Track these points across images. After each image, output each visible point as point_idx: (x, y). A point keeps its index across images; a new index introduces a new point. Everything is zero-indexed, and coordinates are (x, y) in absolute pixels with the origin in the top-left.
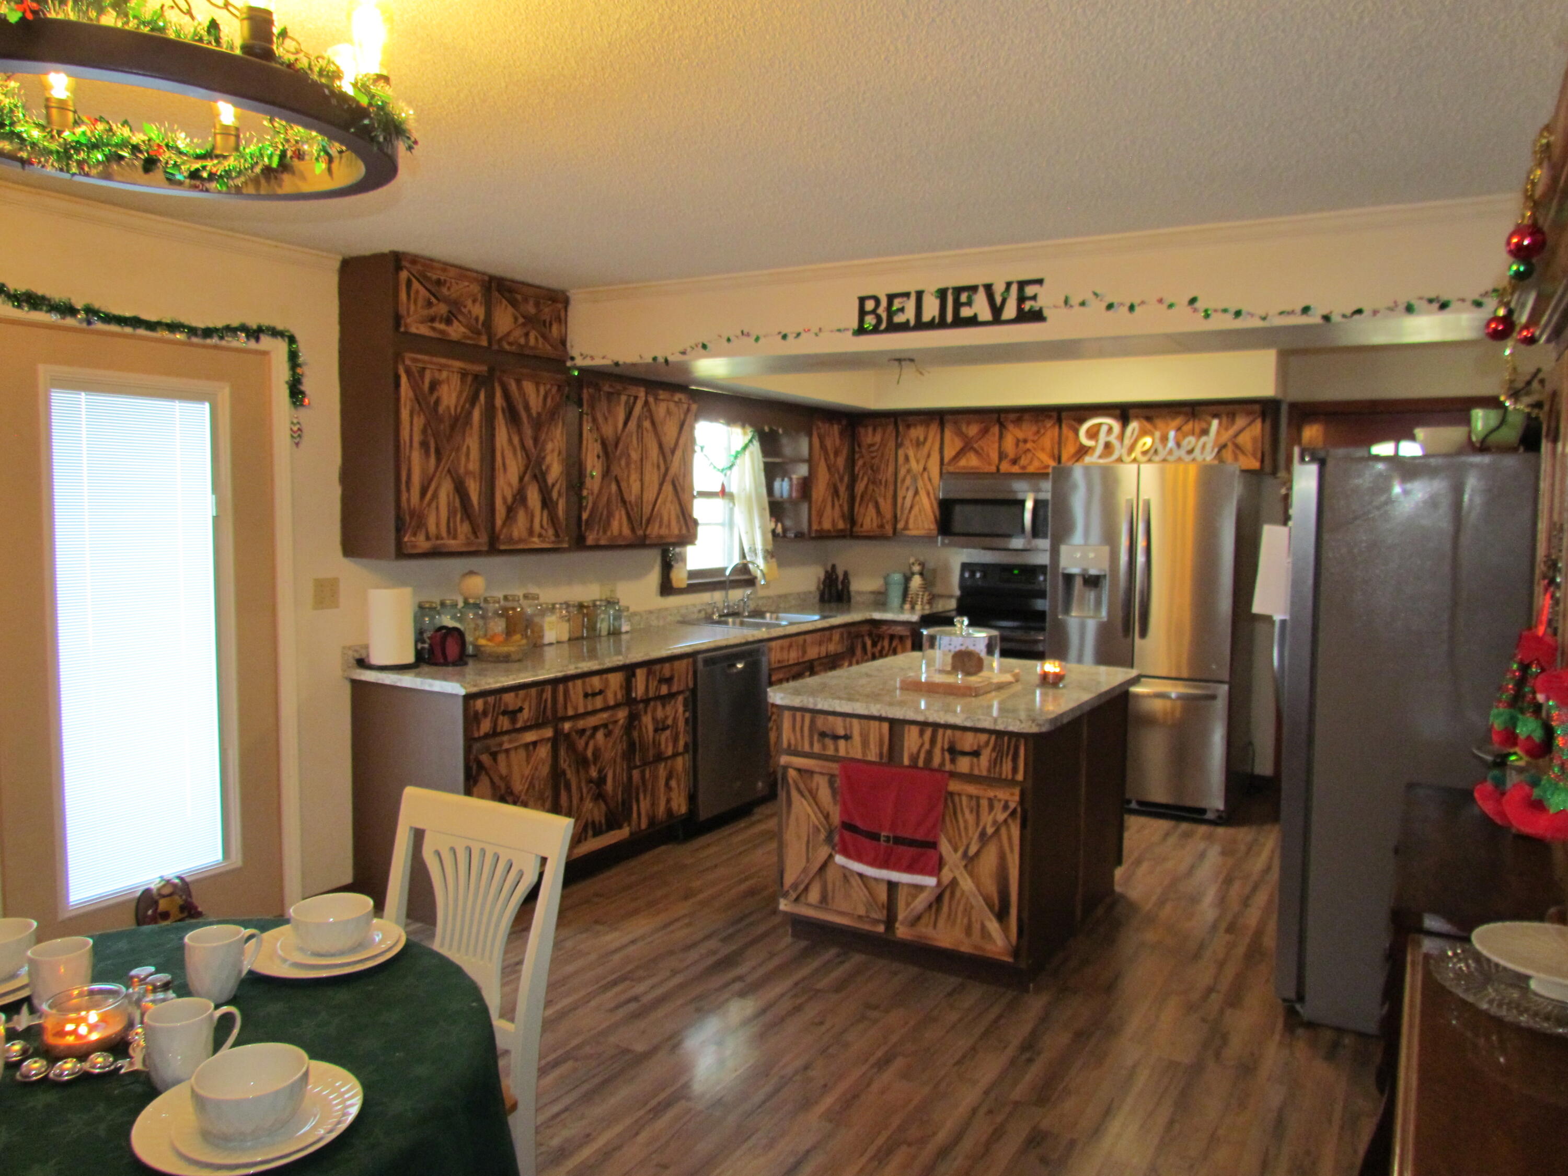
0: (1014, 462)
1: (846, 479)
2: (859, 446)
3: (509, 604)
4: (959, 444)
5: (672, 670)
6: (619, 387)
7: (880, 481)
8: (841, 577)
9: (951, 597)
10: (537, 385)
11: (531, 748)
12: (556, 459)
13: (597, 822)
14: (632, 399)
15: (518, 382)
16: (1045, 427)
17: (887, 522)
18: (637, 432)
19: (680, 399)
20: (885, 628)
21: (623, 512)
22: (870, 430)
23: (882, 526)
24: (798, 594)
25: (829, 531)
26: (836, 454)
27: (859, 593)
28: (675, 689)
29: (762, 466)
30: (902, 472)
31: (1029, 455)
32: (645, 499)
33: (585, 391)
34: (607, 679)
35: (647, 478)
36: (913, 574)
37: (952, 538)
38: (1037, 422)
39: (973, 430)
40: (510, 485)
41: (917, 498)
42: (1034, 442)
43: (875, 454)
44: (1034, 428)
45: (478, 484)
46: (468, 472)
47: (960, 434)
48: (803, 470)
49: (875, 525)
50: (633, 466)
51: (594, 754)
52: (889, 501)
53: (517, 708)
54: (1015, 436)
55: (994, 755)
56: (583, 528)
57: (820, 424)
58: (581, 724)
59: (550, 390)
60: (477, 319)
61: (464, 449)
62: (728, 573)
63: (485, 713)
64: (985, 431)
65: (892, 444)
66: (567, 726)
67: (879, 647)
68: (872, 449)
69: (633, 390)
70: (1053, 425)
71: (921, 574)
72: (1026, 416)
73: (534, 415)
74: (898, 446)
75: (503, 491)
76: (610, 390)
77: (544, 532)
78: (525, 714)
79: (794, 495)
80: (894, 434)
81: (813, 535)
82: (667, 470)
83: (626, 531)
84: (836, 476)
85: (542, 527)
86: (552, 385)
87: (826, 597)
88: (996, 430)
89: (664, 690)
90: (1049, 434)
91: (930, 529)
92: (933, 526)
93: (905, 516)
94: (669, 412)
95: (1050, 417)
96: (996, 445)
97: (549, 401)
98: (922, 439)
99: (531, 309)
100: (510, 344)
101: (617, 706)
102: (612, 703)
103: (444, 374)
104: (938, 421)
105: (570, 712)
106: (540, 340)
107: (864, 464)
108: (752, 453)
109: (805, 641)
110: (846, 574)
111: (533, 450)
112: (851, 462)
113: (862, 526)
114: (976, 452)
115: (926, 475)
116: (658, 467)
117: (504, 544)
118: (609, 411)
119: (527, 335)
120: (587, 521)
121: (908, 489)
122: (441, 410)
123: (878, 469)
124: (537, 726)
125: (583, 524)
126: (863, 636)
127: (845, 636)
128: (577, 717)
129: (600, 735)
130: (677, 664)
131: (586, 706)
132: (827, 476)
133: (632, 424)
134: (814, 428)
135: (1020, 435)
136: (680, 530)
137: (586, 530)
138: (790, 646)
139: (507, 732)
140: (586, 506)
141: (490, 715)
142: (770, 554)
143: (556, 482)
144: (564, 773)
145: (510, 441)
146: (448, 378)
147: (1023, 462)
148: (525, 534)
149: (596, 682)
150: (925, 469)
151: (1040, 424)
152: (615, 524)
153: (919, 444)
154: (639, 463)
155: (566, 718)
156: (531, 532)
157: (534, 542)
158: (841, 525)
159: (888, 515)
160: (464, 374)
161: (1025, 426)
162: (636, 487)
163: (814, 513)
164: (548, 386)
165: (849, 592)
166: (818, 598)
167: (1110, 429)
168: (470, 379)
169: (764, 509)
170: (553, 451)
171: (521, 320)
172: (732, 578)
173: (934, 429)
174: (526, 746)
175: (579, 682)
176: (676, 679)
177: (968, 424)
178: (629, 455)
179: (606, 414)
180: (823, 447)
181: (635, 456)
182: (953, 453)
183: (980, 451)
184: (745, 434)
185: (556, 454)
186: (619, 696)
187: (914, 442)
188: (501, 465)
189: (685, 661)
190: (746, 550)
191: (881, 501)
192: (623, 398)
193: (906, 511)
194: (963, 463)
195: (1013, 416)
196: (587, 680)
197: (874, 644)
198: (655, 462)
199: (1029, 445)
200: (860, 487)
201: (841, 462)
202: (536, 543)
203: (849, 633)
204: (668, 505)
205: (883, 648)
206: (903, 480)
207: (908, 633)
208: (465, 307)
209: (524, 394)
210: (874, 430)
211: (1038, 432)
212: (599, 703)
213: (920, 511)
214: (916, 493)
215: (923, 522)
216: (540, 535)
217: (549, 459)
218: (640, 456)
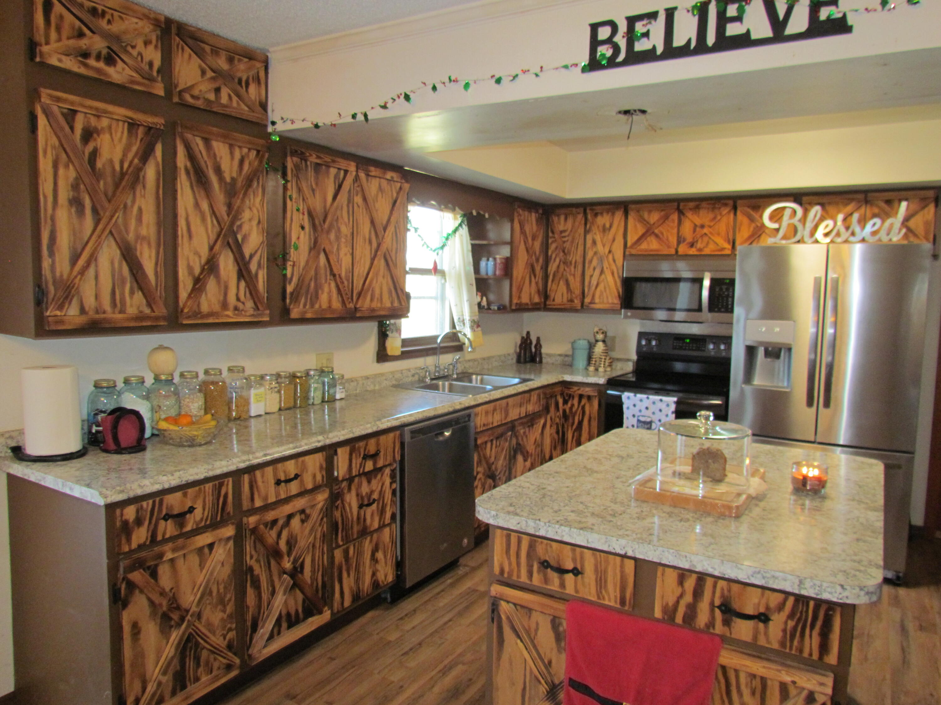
0: (692, 245)
1: (541, 260)
2: (553, 232)
3: (212, 378)
4: (641, 230)
5: (378, 444)
6: (328, 159)
7: (571, 263)
8: (534, 342)
9: (628, 360)
10: (231, 147)
11: (206, 550)
12: (255, 228)
13: (293, 612)
14: (342, 173)
15: (207, 141)
16: (721, 214)
17: (576, 297)
18: (348, 206)
19: (392, 177)
20: (576, 388)
21: (333, 285)
22: (562, 218)
23: (571, 301)
24: (499, 356)
25: (527, 304)
26: (534, 238)
27: (549, 355)
28: (380, 464)
29: (470, 247)
30: (590, 254)
31: (706, 239)
32: (356, 274)
33: (289, 159)
34: (303, 461)
35: (358, 253)
36: (597, 341)
37: (634, 311)
38: (713, 209)
39: (654, 217)
40: (197, 253)
41: (603, 276)
42: (710, 227)
43: (565, 239)
44: (711, 215)
45: (154, 253)
46: (138, 237)
47: (642, 220)
48: (505, 252)
49: (565, 300)
50: (343, 240)
51: (288, 543)
52: (578, 279)
53: (186, 509)
54: (692, 222)
55: (791, 624)
56: (288, 301)
57: (521, 212)
58: (270, 516)
59: (248, 155)
60: (151, 64)
61: (135, 209)
62: (439, 341)
63: (139, 522)
64: (666, 217)
65: (581, 230)
66: (252, 520)
67: (569, 404)
68: (563, 235)
69: (343, 164)
70: (729, 212)
71: (604, 341)
72: (704, 204)
73: (228, 179)
74: (586, 232)
75: (188, 259)
76: (318, 161)
77: (240, 306)
78: (198, 513)
79: (498, 273)
80: (583, 222)
81: (514, 307)
82: (379, 245)
83: (336, 304)
84: (534, 257)
85: (238, 299)
86: (250, 149)
87: (522, 360)
88: (675, 216)
89: (369, 466)
90: (724, 219)
91: (613, 303)
92: (617, 301)
93: (591, 293)
94: (380, 189)
95: (726, 205)
96: (675, 231)
97: (246, 167)
98: (608, 226)
99: (222, 64)
100: (193, 97)
101: (316, 489)
102: (310, 486)
103: (105, 122)
104: (623, 210)
105: (258, 503)
106: (235, 99)
107: (556, 248)
108: (461, 236)
109: (508, 404)
110: (538, 339)
111: (226, 217)
112: (546, 246)
113: (554, 300)
114: (657, 236)
115: (610, 257)
116: (370, 242)
117: (189, 317)
118: (317, 184)
119: (217, 90)
120: (292, 294)
121: (594, 269)
122: (99, 164)
123: (569, 252)
124: (214, 525)
125: (288, 296)
126: (556, 396)
127: (542, 396)
128: (267, 507)
129: (296, 522)
130: (383, 438)
131: (277, 494)
132: (526, 257)
133: (343, 197)
134: (516, 214)
135: (698, 221)
136: (392, 303)
137: (290, 303)
138: (495, 410)
139: (172, 539)
140: (291, 279)
141: (146, 523)
142: (476, 324)
143: (256, 252)
144: (251, 569)
145: (197, 205)
146: (110, 127)
147: (699, 245)
148: (217, 308)
149: (291, 467)
150: (610, 252)
151: (717, 211)
152: (324, 298)
153: (605, 230)
154: (349, 237)
155: (253, 511)
156: (225, 305)
157: (228, 316)
158: (536, 299)
159: (578, 292)
160: (132, 126)
161: (702, 212)
162: (346, 261)
163: (514, 289)
164: (245, 150)
165: (540, 354)
166: (515, 360)
167: (794, 212)
168: (141, 131)
169: (472, 285)
170: (250, 220)
171: (210, 74)
172: (442, 345)
173: (619, 215)
174: (200, 550)
175: (269, 470)
176: (382, 454)
177: (650, 212)
178: (339, 230)
179: (314, 186)
180: (523, 232)
181: (345, 230)
182: (636, 238)
183: (661, 236)
184: (455, 219)
185: (255, 223)
186: (319, 478)
187: (601, 228)
188: (185, 231)
189: (391, 435)
190: (456, 321)
191: (571, 279)
192: (333, 171)
193: (594, 288)
194: (644, 246)
195: (692, 205)
196: (279, 466)
197: (565, 402)
198: (367, 237)
199: (705, 230)
200: (552, 268)
201: (537, 245)
202: (230, 316)
203: (545, 394)
204: (380, 279)
205: (573, 405)
206: (591, 262)
207: (596, 394)
208: (133, 47)
209: (215, 155)
210: (566, 219)
211: (715, 218)
212: (294, 488)
213: (605, 288)
214: (602, 272)
215: (607, 298)
216: (236, 309)
217: (245, 228)
218: (351, 230)
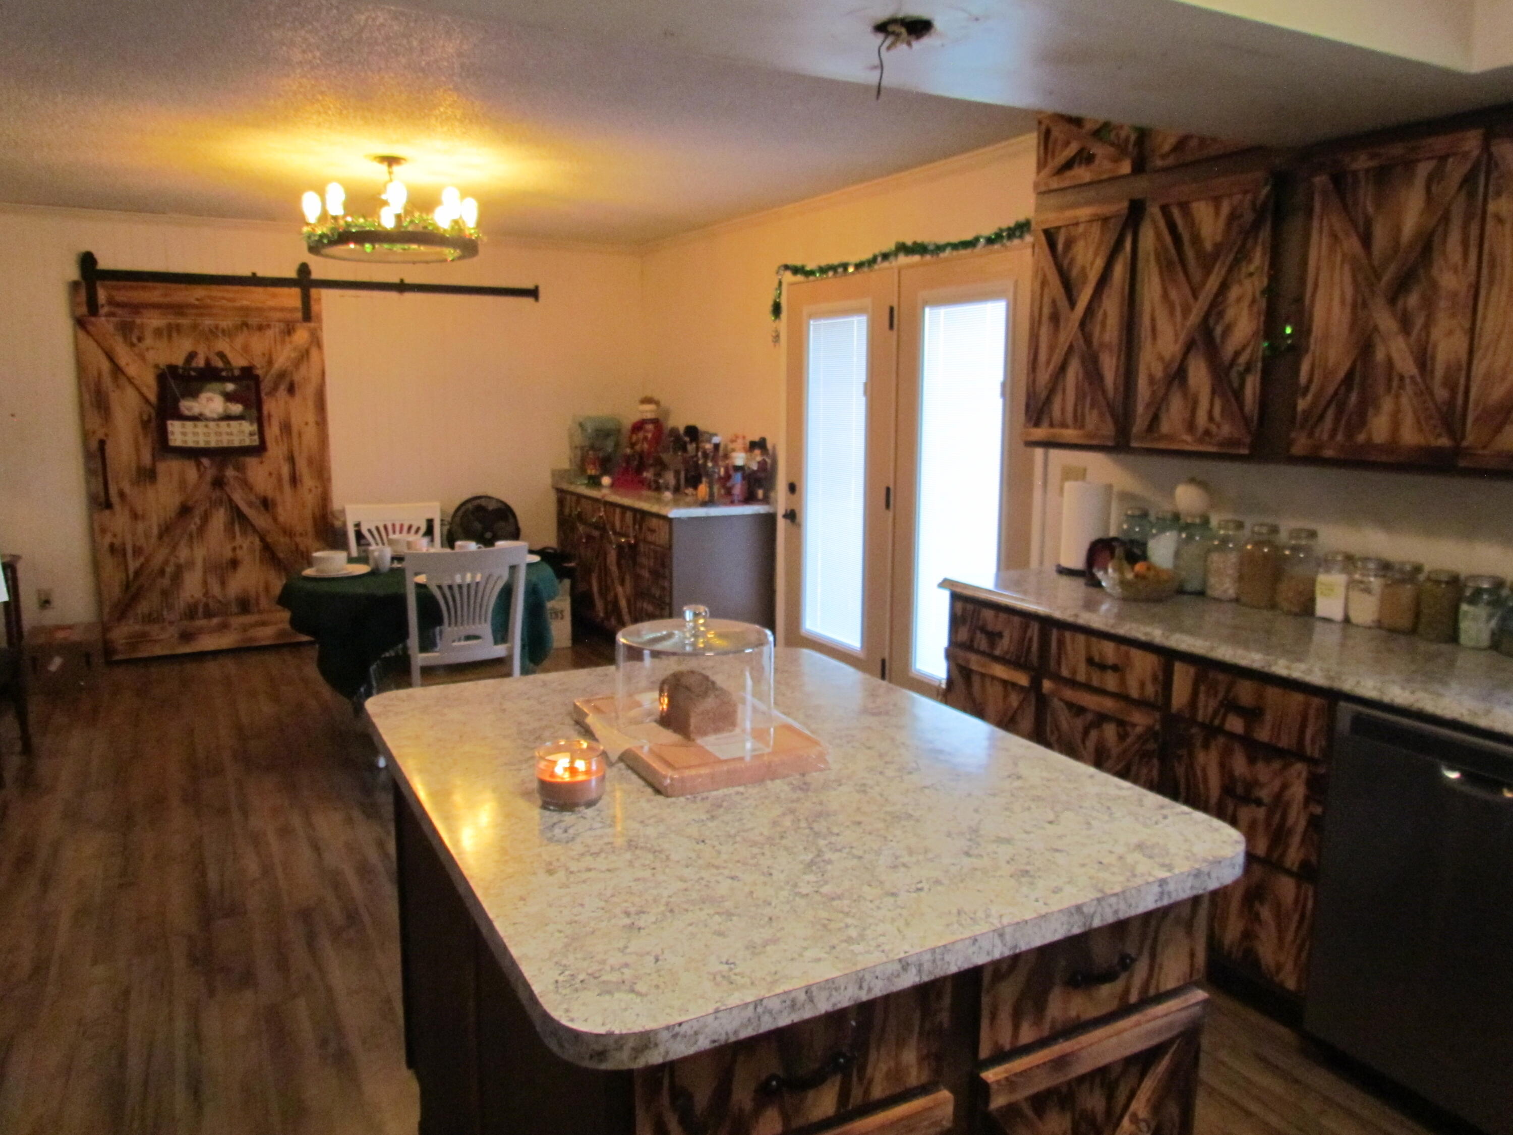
10: (1216, 201)
12: (1245, 312)
15: (1185, 206)
18: (1465, 227)
32: (1478, 374)
34: (1125, 652)
35: (1488, 327)
40: (1159, 358)
45: (1114, 361)
46: (1102, 345)
50: (1443, 304)
53: (997, 630)
56: (1299, 424)
59: (1241, 202)
61: (1101, 315)
73: (1210, 248)
75: (1149, 366)
77: (1214, 428)
85: (1211, 418)
86: (1246, 193)
101: (1142, 703)
102: (1134, 693)
103: (1081, 228)
105: (1064, 671)
118: (1378, 206)
120: (1307, 413)
124: (1016, 664)
125: (1298, 418)
128: (1073, 683)
129: (1110, 731)
131: (1087, 675)
137: (1304, 430)
140: (1307, 388)
143: (1244, 348)
145: (1165, 295)
146: (1085, 232)
148: (1180, 429)
152: (1377, 423)
154: (1465, 295)
156: (1191, 426)
160: (1105, 221)
162: (1449, 347)
164: (1237, 197)
168: (1111, 224)
170: (1239, 300)
175: (1082, 639)
178: (1434, 285)
181: (1452, 281)
185: (1245, 303)
188: (1149, 329)
192: (1424, 168)
196: (1094, 640)
209: (1194, 221)
212: (1111, 682)
216: (1207, 433)
217: (1230, 313)
218: (1472, 278)
